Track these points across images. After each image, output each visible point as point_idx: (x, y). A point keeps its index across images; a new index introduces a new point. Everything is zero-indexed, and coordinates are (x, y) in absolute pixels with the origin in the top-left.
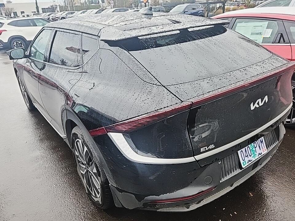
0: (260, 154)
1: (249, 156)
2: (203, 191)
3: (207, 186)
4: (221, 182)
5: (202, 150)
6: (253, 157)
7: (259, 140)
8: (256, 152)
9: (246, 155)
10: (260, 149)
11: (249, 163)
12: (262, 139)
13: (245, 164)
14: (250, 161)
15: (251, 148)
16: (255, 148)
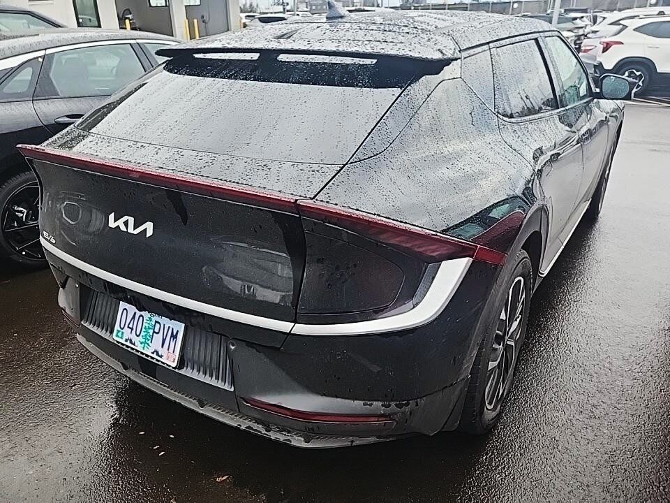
0: (157, 353)
1: (134, 331)
6: (141, 343)
7: (169, 327)
8: (151, 342)
9: (131, 326)
10: (162, 347)
11: (128, 344)
12: (178, 331)
13: (120, 336)
14: (132, 344)
15: (147, 325)
16: (154, 332)
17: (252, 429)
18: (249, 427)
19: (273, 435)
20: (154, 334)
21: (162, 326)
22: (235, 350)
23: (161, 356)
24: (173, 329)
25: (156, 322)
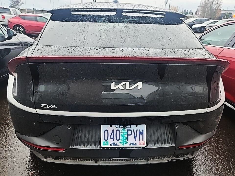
0: (133, 144)
1: (115, 139)
2: (50, 147)
3: (55, 144)
4: (71, 147)
5: (43, 106)
6: (121, 143)
7: (137, 130)
8: (128, 140)
9: (112, 137)
10: (135, 140)
11: (113, 146)
12: (143, 130)
13: (106, 144)
14: (115, 145)
15: (122, 133)
16: (128, 135)
17: (173, 160)
18: (171, 160)
19: (182, 158)
20: (129, 136)
21: (133, 131)
22: (178, 128)
23: (136, 144)
24: (139, 130)
25: (128, 130)
